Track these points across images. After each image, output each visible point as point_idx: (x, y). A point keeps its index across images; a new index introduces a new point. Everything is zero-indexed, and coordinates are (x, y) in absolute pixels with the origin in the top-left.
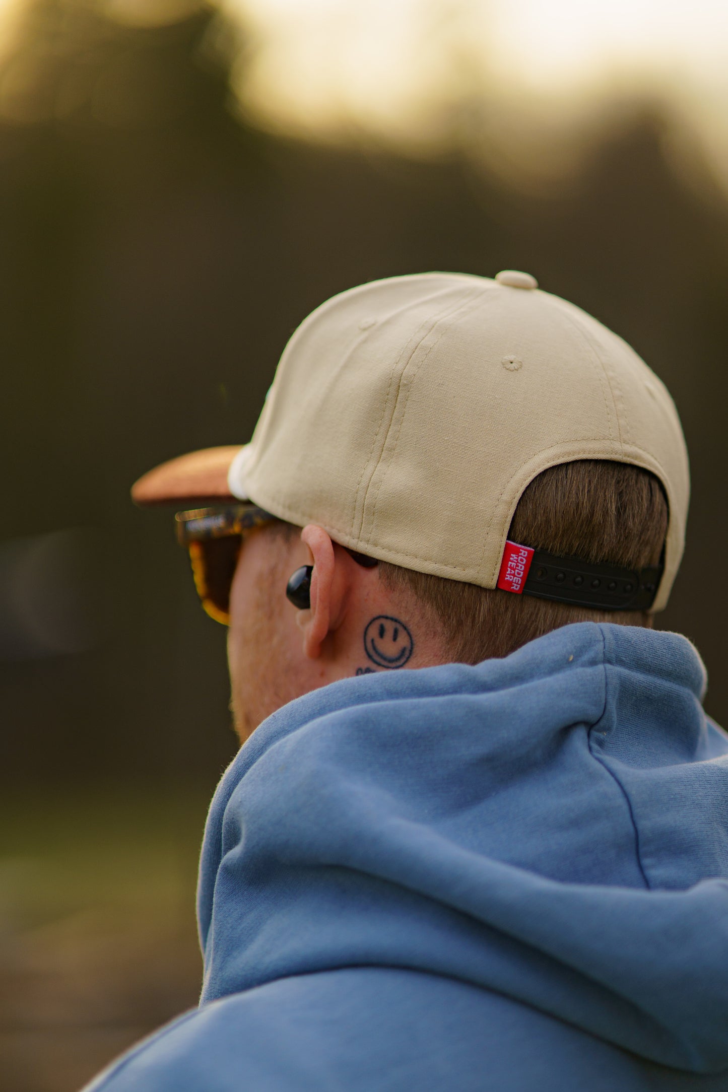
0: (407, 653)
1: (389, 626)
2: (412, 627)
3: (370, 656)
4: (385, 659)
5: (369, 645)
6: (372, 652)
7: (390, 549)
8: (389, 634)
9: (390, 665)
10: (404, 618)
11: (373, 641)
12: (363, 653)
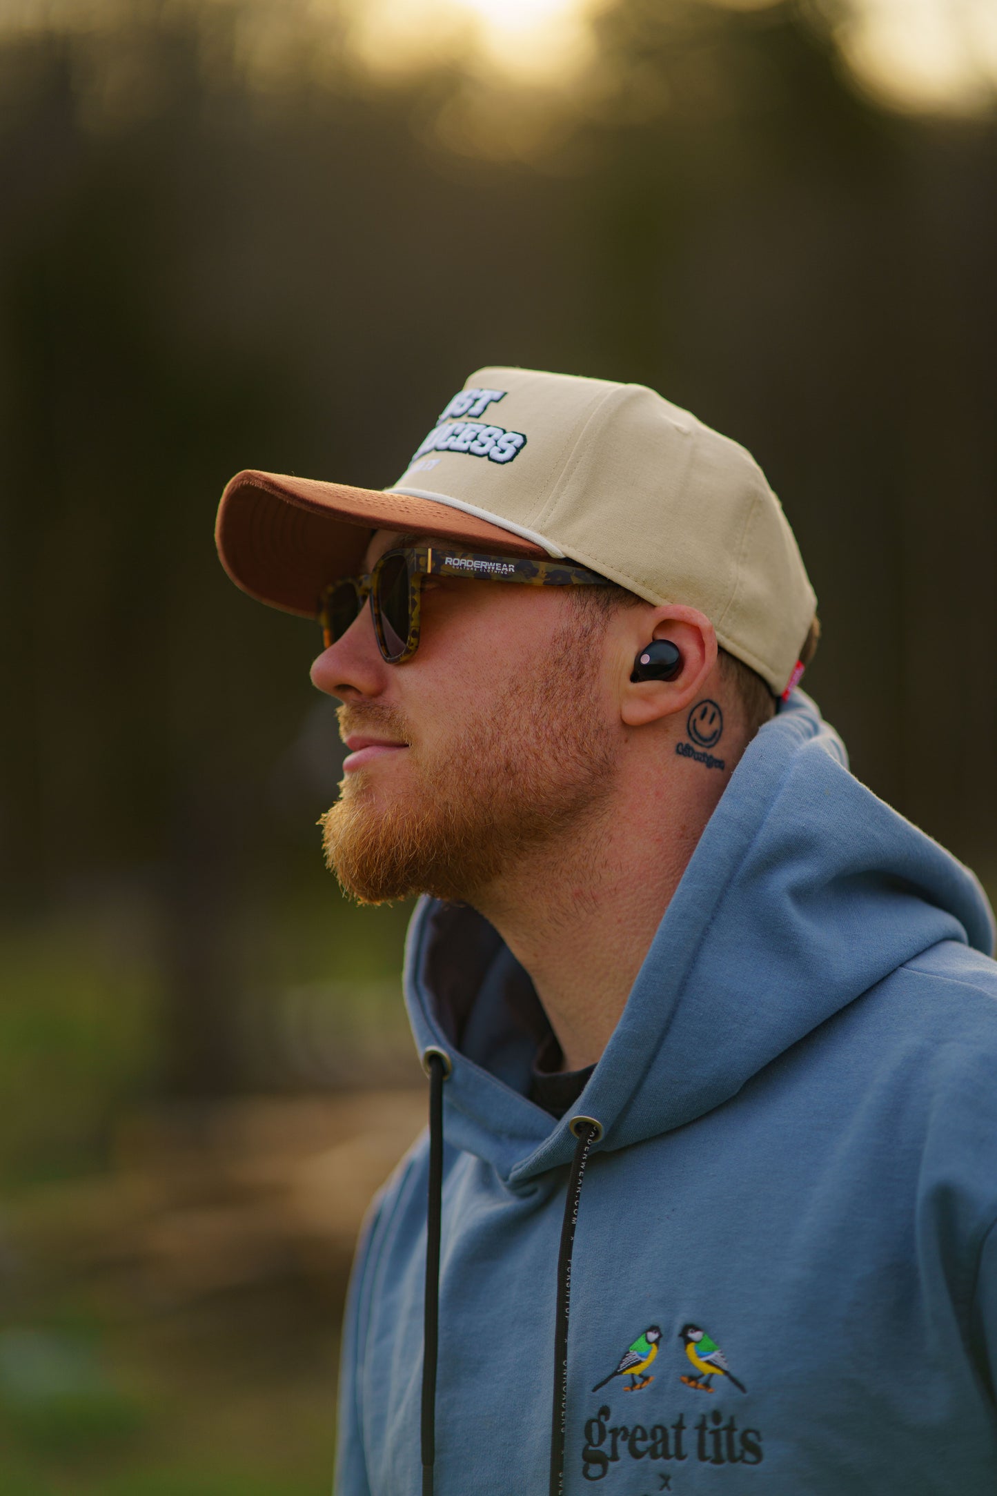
0: (718, 734)
1: (711, 709)
2: (725, 714)
3: (690, 734)
4: (700, 737)
5: (691, 723)
6: (692, 731)
7: (739, 643)
8: (708, 717)
9: (703, 744)
10: (722, 705)
11: (695, 720)
12: (685, 728)
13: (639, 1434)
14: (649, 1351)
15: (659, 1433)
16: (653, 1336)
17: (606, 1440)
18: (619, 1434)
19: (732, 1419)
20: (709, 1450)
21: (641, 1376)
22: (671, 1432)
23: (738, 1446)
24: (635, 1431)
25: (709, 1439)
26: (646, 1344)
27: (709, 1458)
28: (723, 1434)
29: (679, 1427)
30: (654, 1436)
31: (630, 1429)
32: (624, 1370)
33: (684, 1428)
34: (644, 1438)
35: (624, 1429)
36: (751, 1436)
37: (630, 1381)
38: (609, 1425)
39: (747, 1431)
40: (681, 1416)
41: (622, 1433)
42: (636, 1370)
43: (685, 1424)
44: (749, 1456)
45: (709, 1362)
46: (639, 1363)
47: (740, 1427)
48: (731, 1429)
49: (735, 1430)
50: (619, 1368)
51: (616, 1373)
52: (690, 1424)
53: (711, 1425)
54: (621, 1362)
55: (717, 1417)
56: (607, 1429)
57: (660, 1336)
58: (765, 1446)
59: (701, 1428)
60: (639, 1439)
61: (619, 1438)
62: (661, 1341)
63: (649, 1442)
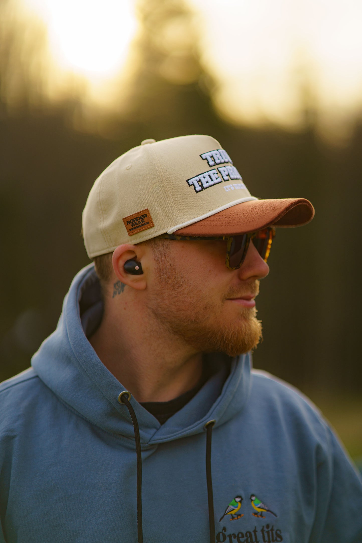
13: (240, 535)
14: (238, 505)
15: (248, 534)
16: (238, 500)
17: (227, 539)
18: (232, 536)
19: (273, 526)
20: (266, 539)
21: (235, 514)
22: (253, 534)
23: (275, 536)
24: (238, 535)
25: (266, 535)
26: (235, 503)
27: (267, 541)
28: (270, 532)
29: (255, 531)
30: (246, 536)
31: (236, 534)
32: (228, 513)
33: (257, 531)
34: (243, 536)
35: (234, 534)
36: (278, 532)
37: (231, 517)
38: (227, 533)
39: (277, 530)
40: (255, 527)
41: (233, 536)
42: (233, 512)
43: (257, 530)
44: (279, 539)
45: (259, 508)
46: (233, 510)
47: (275, 529)
48: (272, 530)
49: (274, 530)
50: (225, 512)
51: (225, 515)
52: (259, 529)
53: (266, 529)
54: (226, 510)
55: (268, 526)
56: (227, 535)
57: (242, 499)
58: (283, 535)
59: (262, 531)
60: (240, 537)
61: (233, 538)
62: (243, 501)
63: (245, 538)
